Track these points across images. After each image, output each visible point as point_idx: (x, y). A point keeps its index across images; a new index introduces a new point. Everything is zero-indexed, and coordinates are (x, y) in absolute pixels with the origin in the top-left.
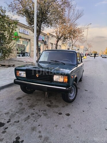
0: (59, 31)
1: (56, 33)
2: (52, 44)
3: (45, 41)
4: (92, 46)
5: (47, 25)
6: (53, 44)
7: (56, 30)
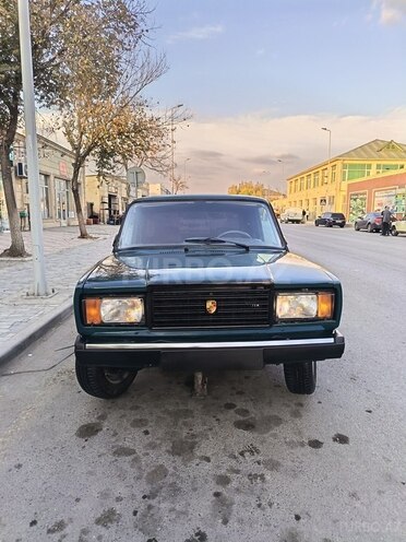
0: (79, 125)
1: (68, 133)
2: (47, 176)
3: (20, 165)
4: (187, 185)
5: (42, 97)
6: (52, 178)
7: (68, 121)
